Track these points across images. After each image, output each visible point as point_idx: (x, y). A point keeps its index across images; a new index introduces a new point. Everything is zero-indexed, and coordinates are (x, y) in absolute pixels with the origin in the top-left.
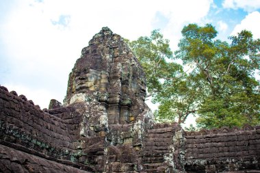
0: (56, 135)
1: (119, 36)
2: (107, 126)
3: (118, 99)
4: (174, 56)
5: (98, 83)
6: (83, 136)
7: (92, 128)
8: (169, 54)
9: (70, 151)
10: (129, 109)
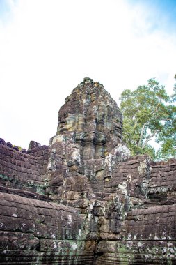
0: (23, 169)
1: (98, 83)
2: (79, 161)
3: (92, 137)
4: (171, 99)
5: (76, 124)
6: (50, 169)
7: (66, 164)
8: (166, 98)
9: (35, 183)
10: (103, 145)
